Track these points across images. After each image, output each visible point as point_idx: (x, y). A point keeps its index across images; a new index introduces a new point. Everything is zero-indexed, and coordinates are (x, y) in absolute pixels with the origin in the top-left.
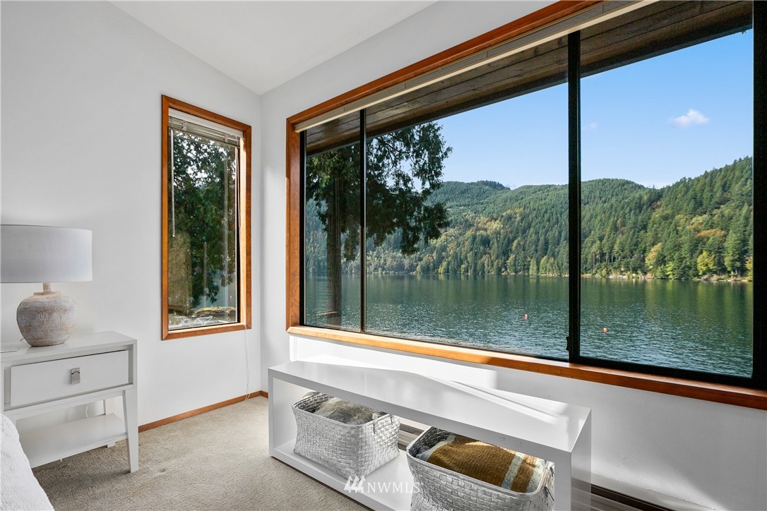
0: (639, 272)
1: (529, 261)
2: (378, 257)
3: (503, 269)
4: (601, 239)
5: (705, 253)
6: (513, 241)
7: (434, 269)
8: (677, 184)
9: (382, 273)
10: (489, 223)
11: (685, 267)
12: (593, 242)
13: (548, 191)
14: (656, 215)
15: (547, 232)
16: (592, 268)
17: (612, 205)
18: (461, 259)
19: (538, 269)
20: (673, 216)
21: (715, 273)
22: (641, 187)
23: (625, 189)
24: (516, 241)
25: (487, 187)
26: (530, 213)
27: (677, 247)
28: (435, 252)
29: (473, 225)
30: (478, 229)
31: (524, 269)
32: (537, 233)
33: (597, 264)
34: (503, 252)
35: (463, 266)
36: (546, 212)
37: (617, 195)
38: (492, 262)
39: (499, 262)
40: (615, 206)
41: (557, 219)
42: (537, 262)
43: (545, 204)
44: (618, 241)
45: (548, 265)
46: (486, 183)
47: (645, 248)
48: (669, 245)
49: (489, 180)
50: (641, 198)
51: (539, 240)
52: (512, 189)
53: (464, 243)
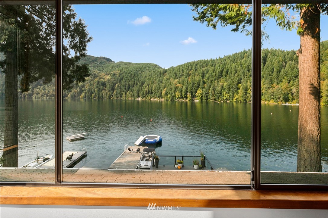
0: (160, 98)
1: (122, 93)
2: (44, 89)
3: (111, 97)
4: (148, 85)
5: (178, 92)
6: (116, 84)
7: (78, 96)
8: (171, 68)
9: (46, 98)
10: (105, 76)
11: (173, 96)
12: (146, 86)
13: (130, 65)
14: (165, 78)
15: (129, 81)
16: (145, 96)
17: (152, 73)
18: (92, 91)
19: (126, 96)
20: (170, 79)
21: (180, 98)
22: (161, 68)
23: (156, 68)
24: (117, 85)
25: (105, 60)
26: (123, 73)
27: (171, 89)
28: (79, 88)
29: (98, 76)
30: (100, 78)
31: (120, 97)
32: (125, 82)
33: (147, 95)
34: (112, 89)
35: (93, 95)
36: (129, 73)
37: (153, 69)
38: (107, 93)
39: (109, 93)
40: (153, 73)
41: (133, 76)
42: (125, 94)
43: (129, 70)
44: (154, 87)
45: (130, 95)
46: (104, 58)
47: (162, 89)
48: (169, 89)
49: (106, 57)
50: (161, 71)
51: (126, 84)
52: (116, 62)
53: (93, 84)
